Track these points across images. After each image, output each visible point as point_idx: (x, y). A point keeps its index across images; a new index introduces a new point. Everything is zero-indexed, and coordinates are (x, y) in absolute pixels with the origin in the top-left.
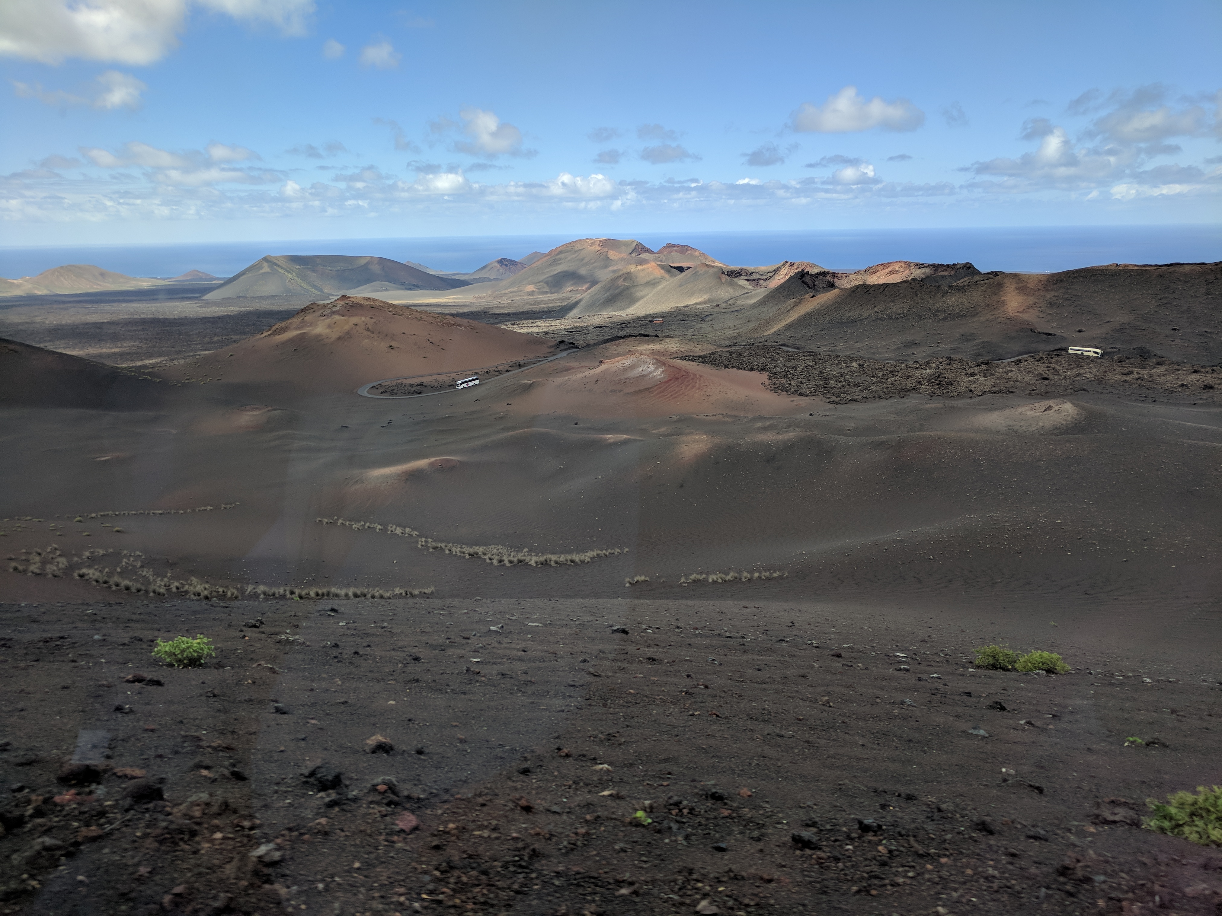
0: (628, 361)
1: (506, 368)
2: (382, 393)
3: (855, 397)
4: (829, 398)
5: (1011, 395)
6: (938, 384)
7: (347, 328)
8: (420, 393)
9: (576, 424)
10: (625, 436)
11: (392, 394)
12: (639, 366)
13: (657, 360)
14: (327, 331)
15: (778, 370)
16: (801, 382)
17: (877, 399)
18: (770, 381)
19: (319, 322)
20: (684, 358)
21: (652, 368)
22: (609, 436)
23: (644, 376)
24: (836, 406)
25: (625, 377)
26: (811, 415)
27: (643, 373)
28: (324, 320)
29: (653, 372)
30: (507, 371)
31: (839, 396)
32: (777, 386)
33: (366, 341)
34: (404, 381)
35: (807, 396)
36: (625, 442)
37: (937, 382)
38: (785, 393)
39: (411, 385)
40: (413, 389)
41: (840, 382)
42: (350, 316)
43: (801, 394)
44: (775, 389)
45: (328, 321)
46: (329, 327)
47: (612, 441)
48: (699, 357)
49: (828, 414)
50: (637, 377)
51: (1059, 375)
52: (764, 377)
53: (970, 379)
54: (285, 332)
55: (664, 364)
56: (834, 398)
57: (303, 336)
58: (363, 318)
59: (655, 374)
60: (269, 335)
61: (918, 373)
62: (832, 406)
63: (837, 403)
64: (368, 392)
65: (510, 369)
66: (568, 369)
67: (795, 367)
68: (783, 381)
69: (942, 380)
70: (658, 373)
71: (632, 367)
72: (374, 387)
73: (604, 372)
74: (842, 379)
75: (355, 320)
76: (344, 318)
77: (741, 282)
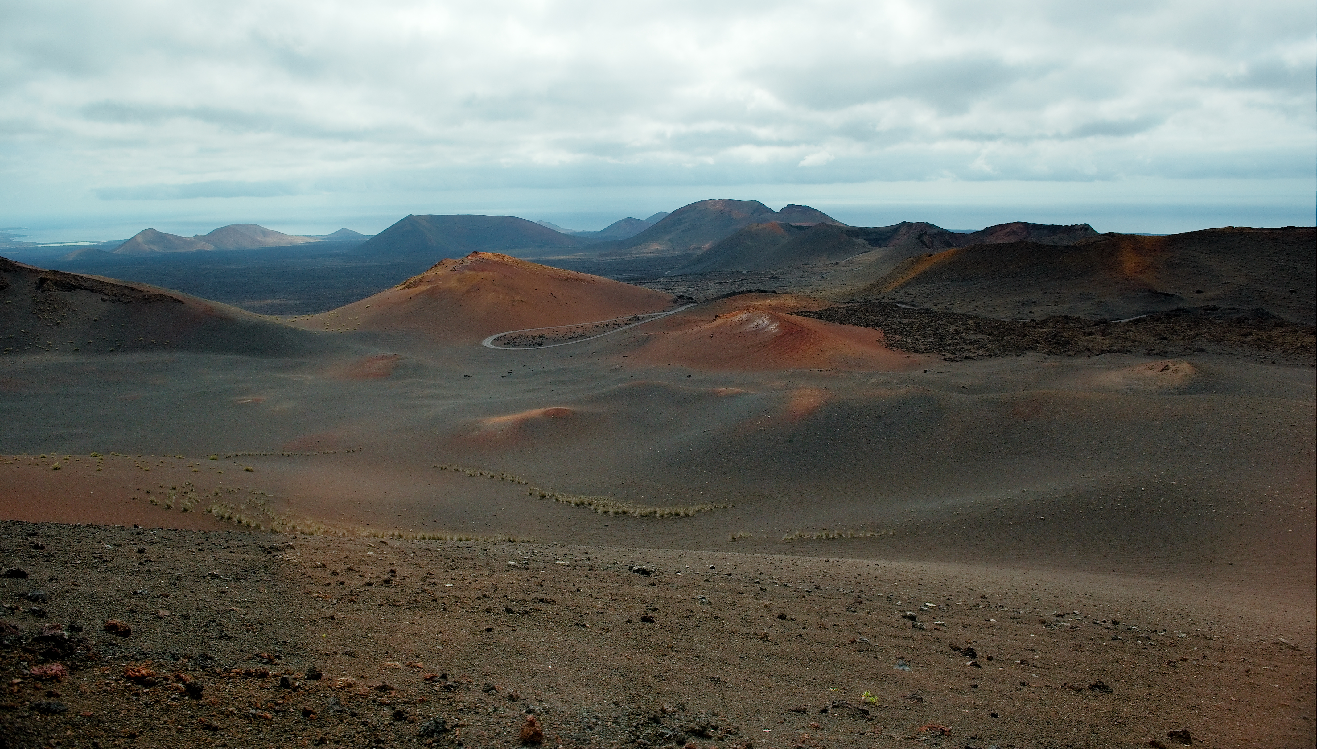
0: (743, 316)
1: (625, 321)
2: (505, 344)
3: (971, 355)
4: (945, 355)
5: (1128, 355)
6: (1055, 343)
7: (475, 281)
8: (542, 345)
9: (690, 376)
10: (737, 390)
11: (515, 346)
12: (754, 320)
13: (772, 314)
14: (458, 284)
15: (894, 327)
16: (917, 339)
17: (993, 357)
18: (886, 337)
19: (451, 277)
20: (799, 314)
21: (766, 322)
22: (722, 389)
23: (760, 330)
24: (952, 363)
25: (741, 330)
26: (926, 372)
27: (758, 327)
28: (456, 274)
29: (768, 326)
30: (626, 324)
31: (954, 354)
32: (892, 342)
34: (527, 334)
35: (922, 353)
36: (737, 395)
37: (1054, 341)
38: (900, 349)
39: (533, 337)
40: (535, 341)
41: (956, 339)
42: (479, 271)
43: (916, 351)
44: (890, 346)
45: (460, 276)
46: (460, 281)
47: (724, 393)
48: (816, 312)
49: (942, 370)
50: (752, 331)
51: (1177, 335)
52: (879, 334)
53: (1088, 338)
54: (419, 285)
55: (779, 318)
56: (949, 355)
57: (434, 291)
58: (492, 273)
59: (770, 328)
60: (404, 288)
61: (1034, 332)
62: (947, 363)
63: (953, 360)
64: (492, 343)
65: (629, 322)
66: (686, 323)
67: (911, 324)
68: (898, 337)
69: (1059, 338)
71: (748, 321)
72: (498, 338)
73: (719, 327)
74: (958, 337)
75: (483, 274)
76: (472, 272)
77: (860, 241)
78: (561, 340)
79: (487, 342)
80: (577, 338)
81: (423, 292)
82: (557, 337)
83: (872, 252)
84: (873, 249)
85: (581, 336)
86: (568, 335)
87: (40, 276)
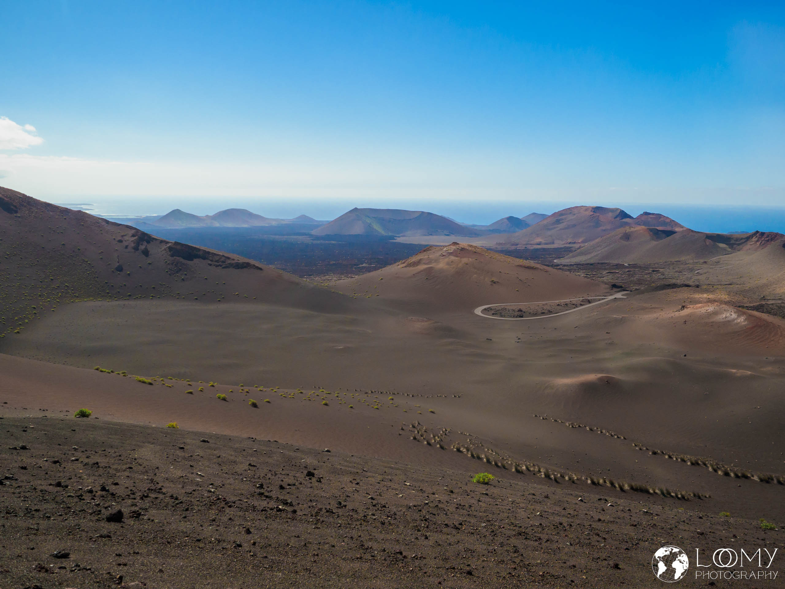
0: (711, 308)
1: (579, 302)
2: (493, 314)
7: (460, 265)
8: (522, 317)
9: (685, 356)
10: (750, 373)
11: (502, 316)
12: (721, 313)
13: (737, 310)
14: (447, 267)
19: (441, 260)
21: (734, 316)
22: (734, 371)
23: (729, 321)
25: (712, 320)
27: (727, 319)
28: (443, 259)
29: (736, 319)
30: (581, 305)
33: (475, 275)
34: (507, 308)
36: (751, 377)
39: (514, 310)
40: (516, 314)
42: (461, 258)
45: (446, 260)
46: (448, 264)
47: (738, 375)
50: (723, 322)
54: (417, 265)
55: (744, 313)
57: (429, 270)
58: (470, 259)
59: (739, 321)
60: (405, 267)
64: (482, 312)
65: (582, 303)
66: (644, 309)
70: (742, 320)
71: (715, 313)
72: (485, 309)
73: (689, 316)
75: (465, 260)
76: (457, 258)
77: (722, 245)
78: (536, 314)
79: (478, 311)
80: (547, 314)
81: (422, 271)
82: (531, 311)
83: (733, 254)
84: (734, 252)
85: (550, 312)
86: (540, 311)
87: (168, 245)
